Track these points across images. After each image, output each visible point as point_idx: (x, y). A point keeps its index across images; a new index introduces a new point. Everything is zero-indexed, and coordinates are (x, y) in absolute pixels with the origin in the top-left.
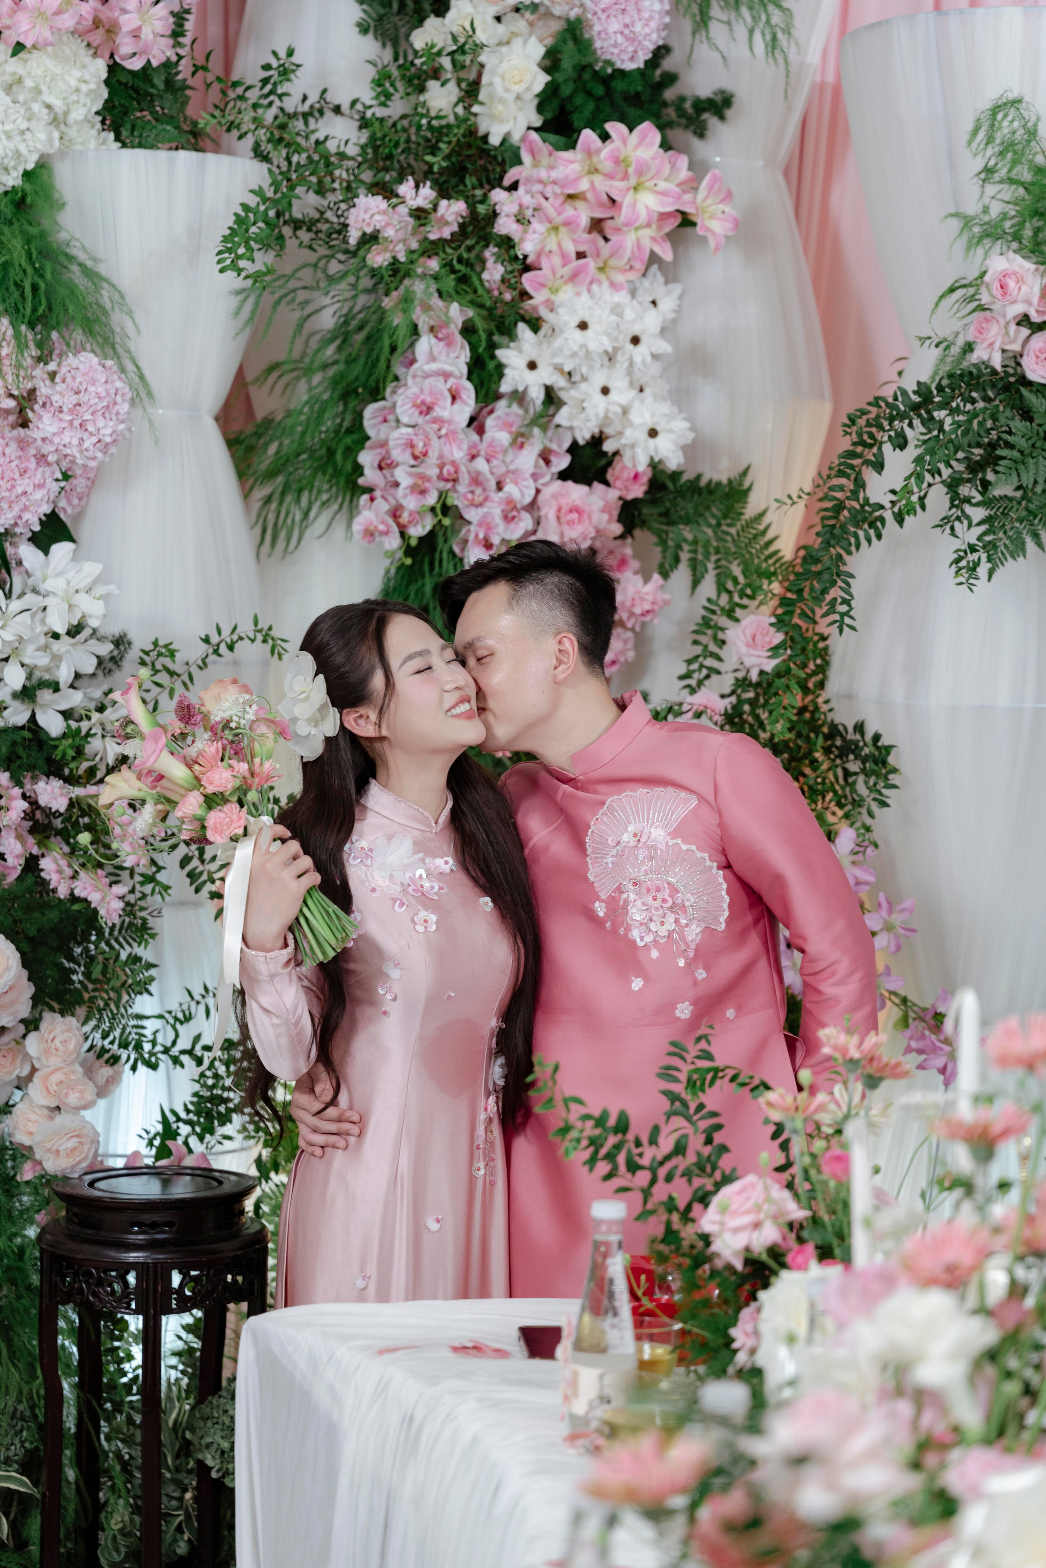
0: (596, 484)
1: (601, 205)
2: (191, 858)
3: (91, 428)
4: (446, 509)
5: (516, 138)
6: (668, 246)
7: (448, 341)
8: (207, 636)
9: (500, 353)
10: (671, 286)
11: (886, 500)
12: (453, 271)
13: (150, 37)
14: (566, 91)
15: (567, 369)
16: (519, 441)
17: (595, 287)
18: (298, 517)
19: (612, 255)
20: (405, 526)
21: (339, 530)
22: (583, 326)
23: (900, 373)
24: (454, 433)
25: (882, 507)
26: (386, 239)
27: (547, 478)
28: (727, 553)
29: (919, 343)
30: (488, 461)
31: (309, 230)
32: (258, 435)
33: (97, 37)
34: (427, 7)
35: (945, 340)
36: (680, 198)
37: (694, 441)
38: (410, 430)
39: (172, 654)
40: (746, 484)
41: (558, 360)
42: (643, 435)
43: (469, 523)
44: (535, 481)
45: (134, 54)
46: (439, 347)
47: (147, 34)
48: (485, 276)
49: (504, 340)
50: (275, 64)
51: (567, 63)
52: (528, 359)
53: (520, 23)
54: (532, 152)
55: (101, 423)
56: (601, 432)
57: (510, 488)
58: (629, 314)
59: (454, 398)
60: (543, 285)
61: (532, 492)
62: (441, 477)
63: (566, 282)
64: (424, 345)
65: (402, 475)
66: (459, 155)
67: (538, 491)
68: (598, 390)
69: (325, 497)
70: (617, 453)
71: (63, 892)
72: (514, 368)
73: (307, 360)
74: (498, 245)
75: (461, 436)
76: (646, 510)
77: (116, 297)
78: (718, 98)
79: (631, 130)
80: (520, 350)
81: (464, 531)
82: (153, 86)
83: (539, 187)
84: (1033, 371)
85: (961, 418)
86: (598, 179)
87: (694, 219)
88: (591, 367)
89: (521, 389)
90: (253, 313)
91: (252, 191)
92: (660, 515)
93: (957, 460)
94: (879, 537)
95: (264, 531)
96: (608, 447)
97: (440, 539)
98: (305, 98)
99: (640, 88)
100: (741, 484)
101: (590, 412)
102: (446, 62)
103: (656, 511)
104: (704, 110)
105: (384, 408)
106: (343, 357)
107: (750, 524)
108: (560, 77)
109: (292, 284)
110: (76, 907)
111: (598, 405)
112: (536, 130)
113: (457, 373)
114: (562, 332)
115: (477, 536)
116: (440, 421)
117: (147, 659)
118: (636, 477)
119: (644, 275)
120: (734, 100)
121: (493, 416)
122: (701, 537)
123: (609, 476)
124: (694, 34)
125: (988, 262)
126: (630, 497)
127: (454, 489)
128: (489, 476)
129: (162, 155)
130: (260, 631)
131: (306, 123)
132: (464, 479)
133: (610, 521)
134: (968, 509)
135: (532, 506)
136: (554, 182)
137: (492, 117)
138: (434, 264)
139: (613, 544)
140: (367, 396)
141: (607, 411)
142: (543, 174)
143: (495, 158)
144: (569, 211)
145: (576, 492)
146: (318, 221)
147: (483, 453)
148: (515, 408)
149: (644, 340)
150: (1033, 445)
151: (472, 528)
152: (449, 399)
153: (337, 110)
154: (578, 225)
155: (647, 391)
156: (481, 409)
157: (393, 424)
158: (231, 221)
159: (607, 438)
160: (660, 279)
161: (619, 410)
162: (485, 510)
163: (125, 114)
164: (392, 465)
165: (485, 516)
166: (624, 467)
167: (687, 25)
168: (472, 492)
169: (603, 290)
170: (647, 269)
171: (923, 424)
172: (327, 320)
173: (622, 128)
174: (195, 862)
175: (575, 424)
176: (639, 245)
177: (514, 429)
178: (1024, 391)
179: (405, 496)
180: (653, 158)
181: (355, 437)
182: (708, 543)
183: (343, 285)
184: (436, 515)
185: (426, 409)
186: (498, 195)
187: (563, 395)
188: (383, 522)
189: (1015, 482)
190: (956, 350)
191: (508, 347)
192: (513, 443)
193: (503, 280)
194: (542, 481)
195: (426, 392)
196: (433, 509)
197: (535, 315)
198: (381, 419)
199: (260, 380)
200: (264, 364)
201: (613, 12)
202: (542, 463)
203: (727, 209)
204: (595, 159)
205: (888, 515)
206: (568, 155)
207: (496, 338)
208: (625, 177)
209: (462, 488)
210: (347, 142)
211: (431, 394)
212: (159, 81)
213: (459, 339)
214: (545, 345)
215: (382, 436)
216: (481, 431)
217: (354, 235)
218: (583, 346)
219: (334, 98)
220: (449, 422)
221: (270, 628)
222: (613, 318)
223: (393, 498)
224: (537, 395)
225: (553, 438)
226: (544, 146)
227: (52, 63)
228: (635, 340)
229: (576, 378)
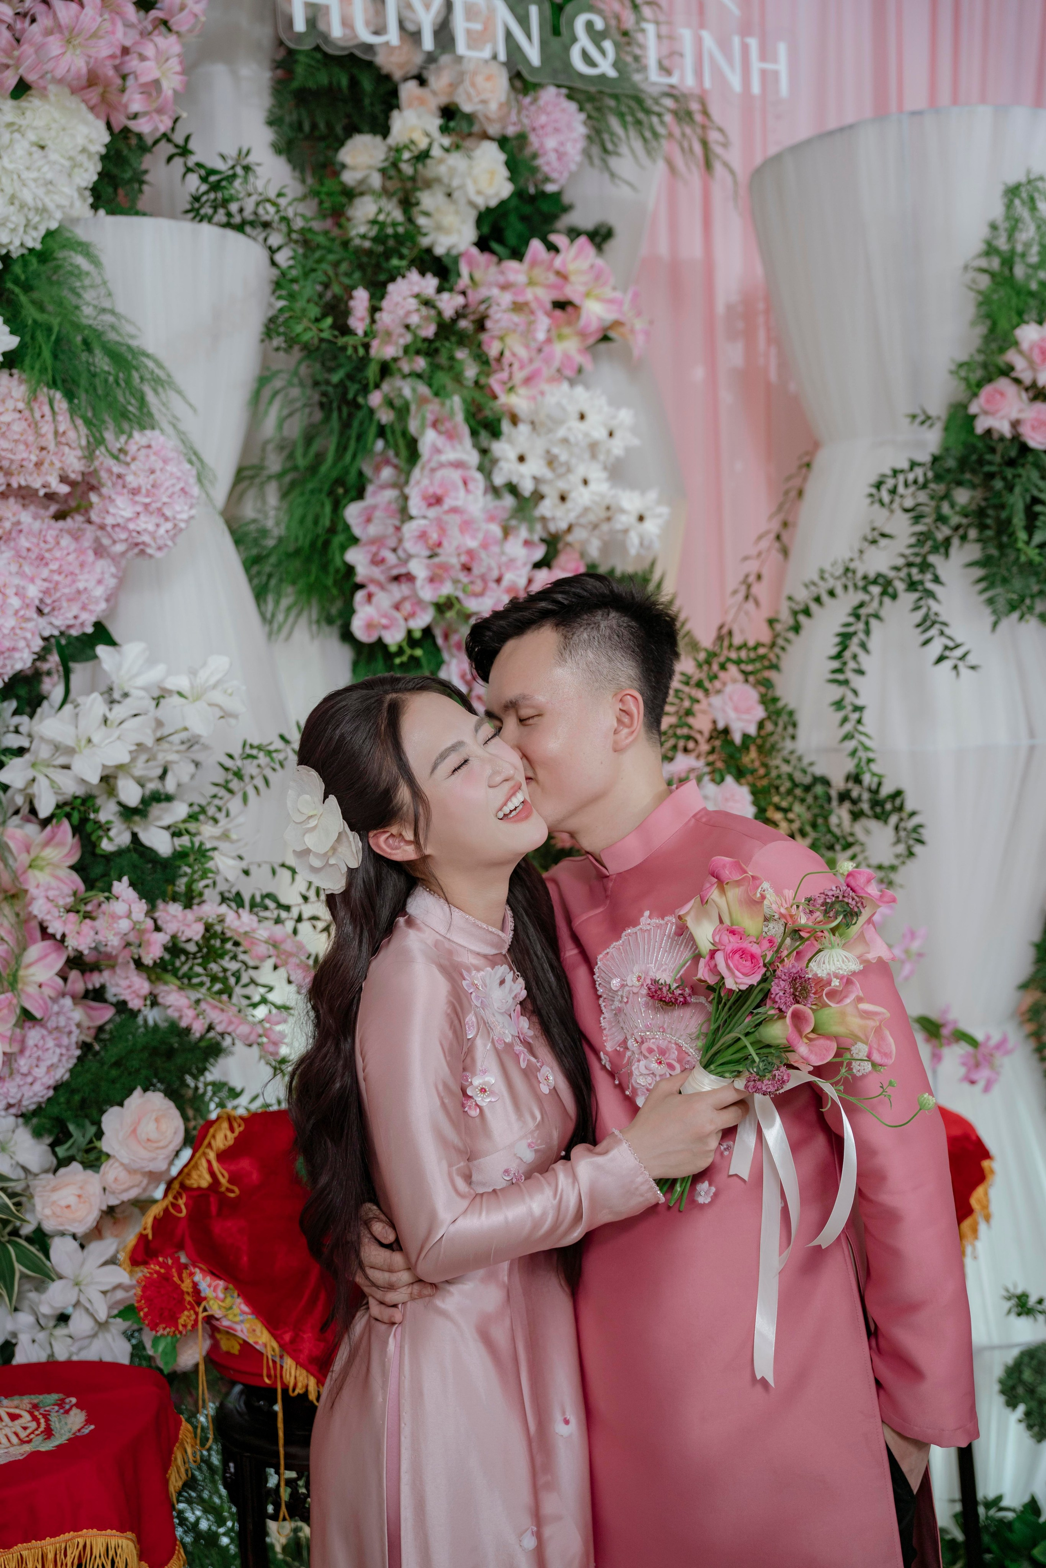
3: (169, 513)
5: (458, 249)
6: (588, 356)
7: (451, 436)
9: (495, 447)
16: (505, 534)
20: (410, 619)
22: (581, 417)
24: (468, 522)
33: (93, 96)
38: (424, 522)
41: (555, 450)
42: (634, 521)
46: (440, 441)
47: (166, 89)
52: (518, 452)
54: (471, 264)
55: (178, 508)
59: (467, 488)
63: (521, 385)
64: (428, 439)
65: (418, 569)
67: (530, 580)
72: (507, 460)
78: (607, 228)
79: (572, 242)
80: (508, 444)
84: (1033, 438)
87: (615, 335)
89: (513, 480)
99: (552, 210)
111: (579, 497)
112: (475, 244)
113: (468, 464)
116: (454, 510)
117: (229, 763)
120: (614, 234)
138: (420, 363)
141: (586, 501)
149: (617, 433)
152: (463, 488)
161: (603, 498)
173: (565, 241)
176: (566, 355)
178: (1032, 455)
179: (424, 587)
185: (437, 500)
188: (389, 616)
191: (496, 441)
195: (435, 484)
197: (511, 412)
198: (368, 517)
206: (513, 264)
211: (441, 485)
214: (536, 438)
218: (578, 436)
220: (463, 512)
223: (398, 591)
224: (527, 487)
225: (531, 530)
226: (482, 258)
227: (57, 115)
228: (611, 434)
229: (561, 471)
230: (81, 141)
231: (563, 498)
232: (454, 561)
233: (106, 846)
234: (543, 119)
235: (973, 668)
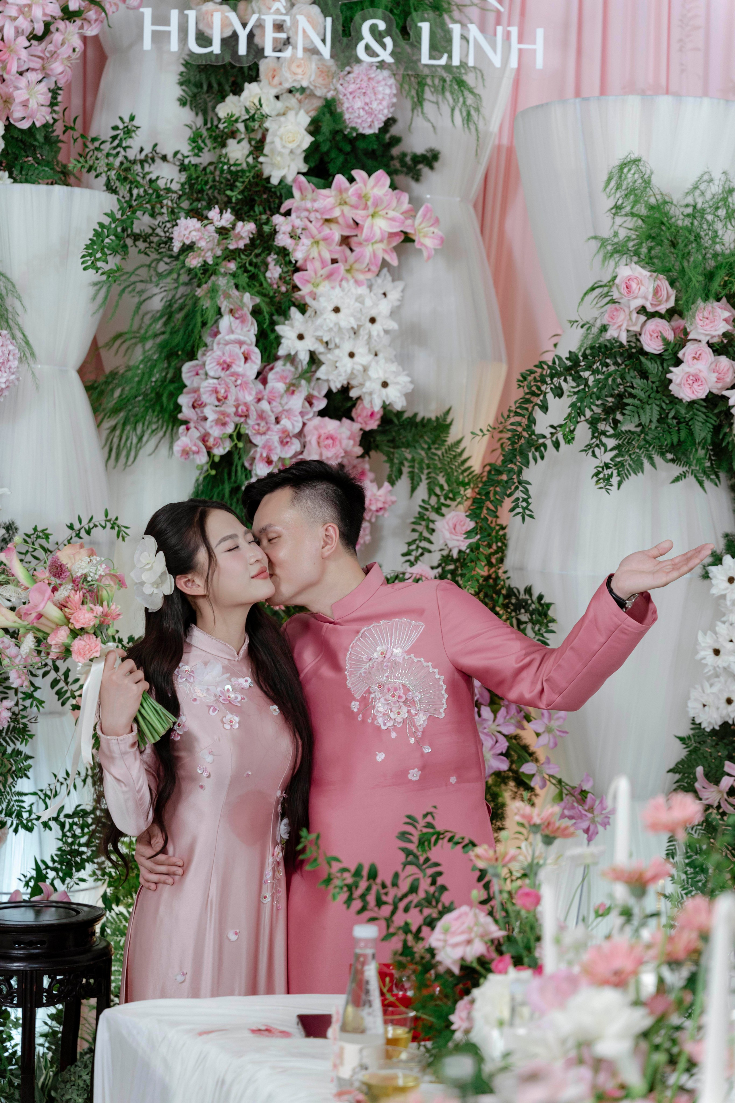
0: (345, 420)
1: (349, 226)
2: (59, 681)
4: (240, 436)
5: (289, 180)
6: (394, 255)
7: (242, 320)
8: (72, 524)
9: (279, 328)
10: (397, 283)
11: (547, 432)
12: (246, 271)
13: (35, 106)
14: (325, 148)
15: (325, 339)
16: (291, 389)
17: (344, 283)
18: (135, 441)
19: (355, 261)
20: (210, 448)
21: (164, 450)
22: (337, 310)
23: (555, 345)
24: (246, 383)
25: (544, 437)
26: (199, 248)
27: (311, 415)
28: (435, 468)
29: (569, 325)
30: (269, 403)
31: (145, 241)
32: (107, 383)
34: (227, 88)
35: (588, 323)
36: (403, 223)
37: (413, 390)
38: (215, 381)
39: (47, 537)
40: (449, 420)
41: (319, 333)
42: (378, 386)
43: (256, 446)
44: (302, 417)
45: (24, 118)
46: (234, 324)
47: (33, 104)
48: (268, 274)
49: (281, 319)
50: (121, 126)
51: (326, 129)
52: (298, 332)
53: (292, 101)
54: (300, 189)
56: (348, 383)
57: (285, 422)
58: (368, 302)
59: (246, 359)
60: (308, 281)
61: (300, 425)
62: (236, 414)
63: (324, 279)
64: (226, 322)
65: (209, 412)
66: (250, 190)
67: (304, 424)
68: (347, 354)
69: (154, 427)
70: (359, 398)
72: (288, 339)
73: (142, 331)
74: (277, 254)
75: (251, 385)
76: (378, 438)
77: (10, 286)
78: (429, 155)
79: (370, 175)
80: (292, 326)
81: (252, 452)
82: (36, 140)
83: (305, 214)
84: (648, 345)
85: (600, 376)
86: (346, 209)
87: (413, 237)
88: (342, 339)
89: (293, 353)
90: (106, 298)
91: (106, 214)
92: (389, 441)
93: (597, 406)
94: (542, 458)
95: (111, 450)
96: (353, 394)
97: (236, 458)
98: (142, 150)
99: (375, 147)
100: (445, 420)
101: (341, 369)
102: (241, 126)
103: (385, 438)
104: (419, 162)
105: (197, 365)
106: (168, 329)
107: (450, 448)
108: (320, 138)
109: (133, 279)
111: (347, 365)
112: (304, 174)
113: (249, 342)
114: (322, 314)
115: (261, 455)
116: (236, 375)
117: (29, 540)
118: (372, 415)
119: (378, 275)
120: (441, 157)
121: (273, 371)
122: (417, 457)
123: (354, 414)
124: (413, 110)
125: (617, 270)
126: (368, 428)
127: (246, 422)
128: (270, 413)
129: (43, 188)
130: (109, 521)
131: (143, 167)
132: (253, 415)
133: (354, 445)
134: (604, 439)
135: (300, 435)
136: (316, 211)
137: (273, 165)
138: (232, 266)
139: (356, 462)
140: (184, 357)
141: (353, 369)
142: (309, 205)
143: (275, 193)
144: (326, 231)
145: (331, 425)
146: (151, 235)
147: (266, 397)
148: (288, 366)
149: (378, 320)
150: (649, 396)
151: (259, 449)
152: (243, 360)
153: (164, 158)
154: (333, 240)
155: (381, 355)
156: (265, 367)
157: (203, 377)
158: (91, 235)
159: (353, 387)
160: (389, 278)
161: (361, 368)
162: (267, 437)
163: (16, 159)
164: (202, 405)
165: (267, 441)
166: (364, 408)
167: (408, 104)
168: (258, 424)
169: (349, 285)
170: (380, 271)
171: (573, 380)
172: (157, 304)
173: (364, 174)
174: (62, 684)
175: (330, 378)
176: (375, 254)
177: (288, 381)
178: (643, 359)
179: (211, 427)
180: (385, 195)
181: (176, 385)
182: (422, 461)
183: (169, 280)
184: (233, 440)
185: (227, 366)
186: (277, 219)
187: (322, 358)
188: (195, 445)
189: (637, 421)
190: (595, 330)
191: (284, 324)
192: (287, 390)
193: (280, 278)
194: (306, 417)
195: (227, 354)
196: (231, 436)
197: (303, 302)
198: (194, 373)
199: (109, 345)
200: (112, 334)
201: (357, 94)
202: (307, 404)
203: (436, 231)
204: (344, 195)
205: (549, 443)
206: (326, 192)
207: (275, 318)
208: (366, 208)
209: (251, 422)
210: (172, 181)
211: (230, 356)
212: (40, 137)
213: (250, 318)
214: (310, 323)
215: (195, 385)
216: (264, 382)
217: (177, 246)
218: (337, 324)
219: (162, 150)
220: (243, 376)
221: (117, 519)
222: (358, 305)
223: (204, 428)
225: (315, 388)
226: (309, 187)
228: (372, 320)
229: (331, 346)
231: (336, 366)
232: (233, 409)
235: (533, 516)
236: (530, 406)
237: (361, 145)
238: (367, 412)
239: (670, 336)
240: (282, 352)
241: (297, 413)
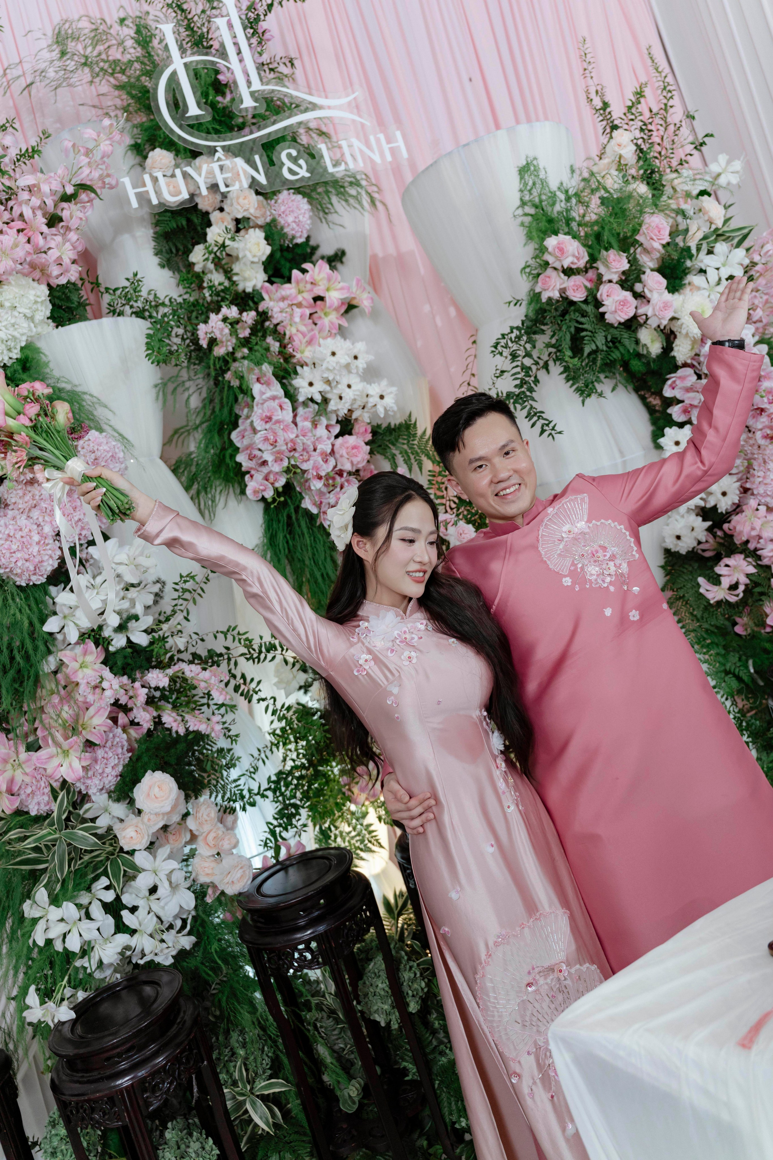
2: (239, 685)
4: (295, 466)
5: (258, 286)
6: (344, 319)
7: (268, 383)
9: (294, 383)
13: (68, 261)
15: (329, 380)
20: (273, 483)
22: (333, 353)
23: (475, 343)
24: (286, 426)
26: (221, 340)
27: (334, 437)
28: (417, 453)
29: (506, 306)
33: (37, 274)
35: (519, 300)
36: (349, 289)
38: (264, 432)
41: (325, 375)
42: (378, 399)
43: (306, 470)
44: (329, 440)
45: (60, 275)
46: (264, 388)
47: (65, 261)
49: (292, 377)
50: (129, 284)
52: (308, 381)
54: (267, 292)
56: (350, 410)
57: (319, 447)
59: (282, 408)
60: (297, 349)
61: (330, 446)
62: (287, 450)
63: (307, 346)
64: (256, 389)
65: (268, 457)
67: (333, 445)
68: (346, 387)
70: (356, 420)
71: (182, 731)
72: (302, 388)
74: (272, 332)
75: (291, 428)
76: (374, 445)
78: (339, 253)
79: (314, 265)
80: (302, 379)
81: (304, 475)
82: (72, 303)
84: (573, 296)
87: (354, 303)
88: (340, 376)
89: (308, 397)
90: (164, 397)
92: (378, 447)
96: (354, 417)
101: (345, 399)
104: (333, 261)
105: (244, 428)
108: (273, 249)
110: (190, 737)
111: (349, 395)
112: (267, 281)
113: (279, 396)
114: (322, 362)
115: (313, 475)
116: (278, 422)
117: (177, 587)
118: (366, 429)
120: (346, 252)
121: (300, 415)
123: (357, 430)
124: (321, 224)
126: (367, 439)
127: (294, 455)
128: (309, 443)
132: (300, 448)
135: (333, 452)
137: (245, 279)
138: (246, 351)
140: (230, 428)
141: (353, 396)
145: (350, 440)
147: (300, 435)
148: (307, 408)
149: (359, 356)
151: (308, 472)
152: (280, 409)
156: (295, 412)
157: (253, 434)
162: (312, 462)
164: (259, 454)
165: (313, 464)
166: (360, 427)
168: (303, 455)
170: (338, 333)
173: (310, 266)
175: (338, 408)
176: (332, 323)
178: (577, 305)
179: (272, 466)
180: (330, 274)
181: (231, 449)
185: (268, 419)
187: (328, 396)
188: (261, 484)
191: (296, 379)
192: (313, 425)
193: (279, 350)
194: (332, 440)
195: (266, 410)
196: (285, 470)
197: (302, 361)
198: (241, 436)
201: (287, 213)
202: (328, 432)
204: (301, 285)
206: (287, 285)
209: (298, 453)
211: (268, 411)
213: (273, 380)
214: (315, 371)
215: (248, 442)
216: (296, 424)
217: (204, 343)
218: (336, 363)
220: (283, 422)
223: (265, 470)
224: (318, 398)
225: (328, 419)
226: (273, 288)
227: (16, 290)
228: (356, 358)
229: (334, 384)
230: (32, 298)
231: (341, 398)
232: (284, 448)
233: (112, 649)
234: (283, 208)
235: (560, 433)
236: (520, 358)
237: (299, 251)
238: (362, 429)
239: (588, 285)
240: (301, 398)
241: (325, 438)
